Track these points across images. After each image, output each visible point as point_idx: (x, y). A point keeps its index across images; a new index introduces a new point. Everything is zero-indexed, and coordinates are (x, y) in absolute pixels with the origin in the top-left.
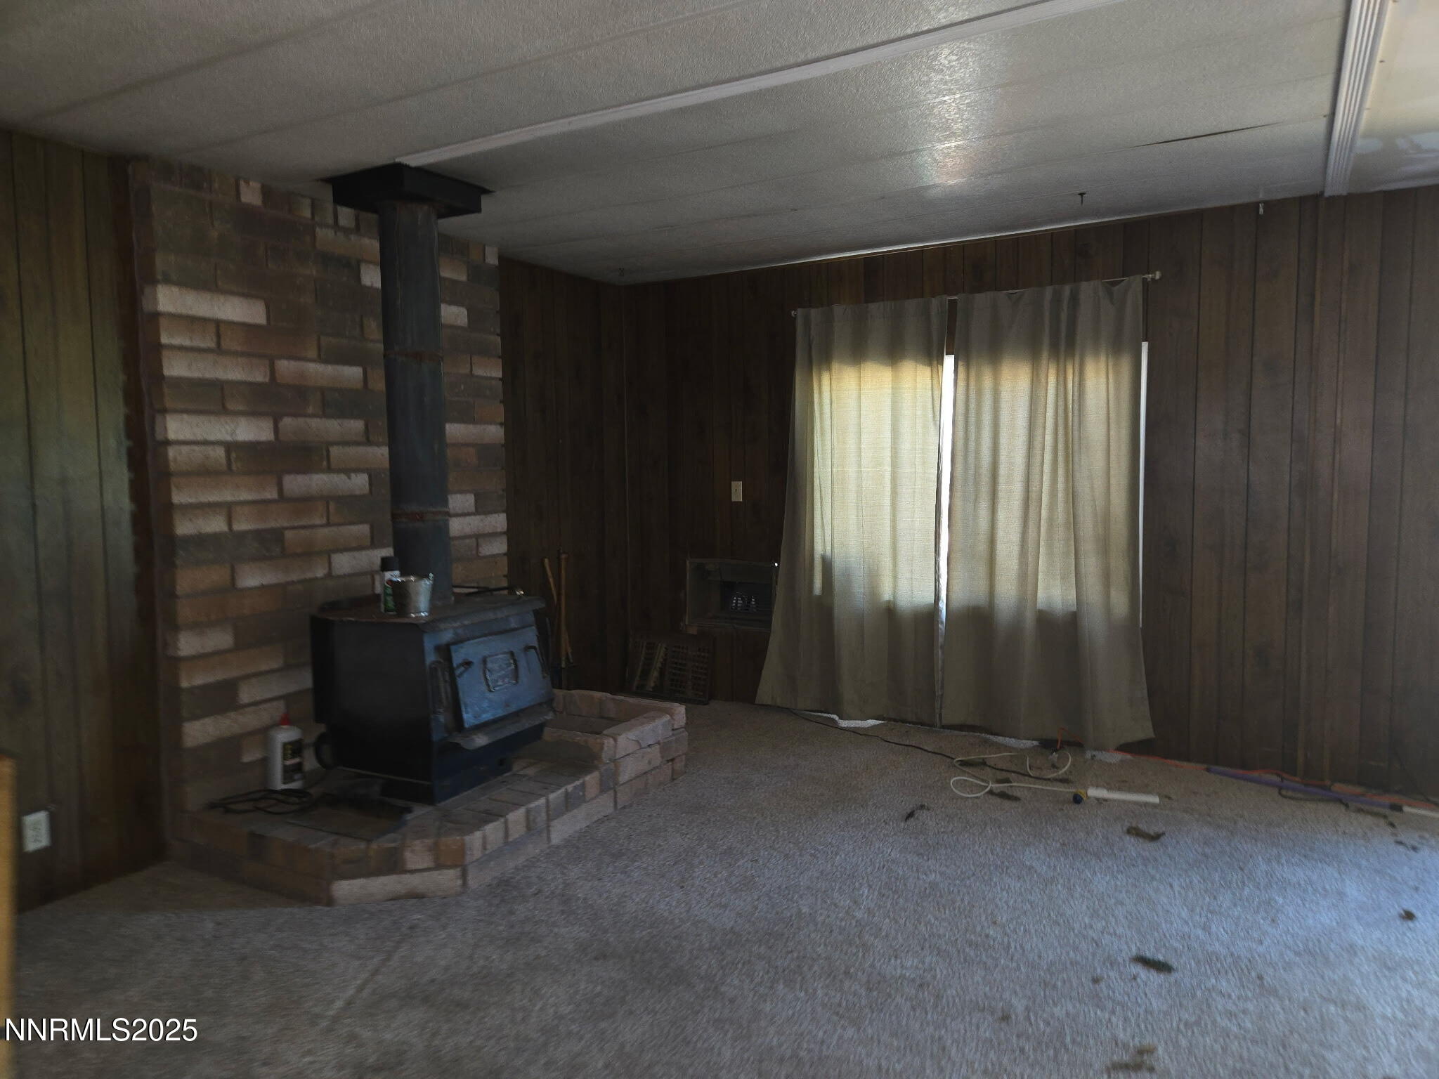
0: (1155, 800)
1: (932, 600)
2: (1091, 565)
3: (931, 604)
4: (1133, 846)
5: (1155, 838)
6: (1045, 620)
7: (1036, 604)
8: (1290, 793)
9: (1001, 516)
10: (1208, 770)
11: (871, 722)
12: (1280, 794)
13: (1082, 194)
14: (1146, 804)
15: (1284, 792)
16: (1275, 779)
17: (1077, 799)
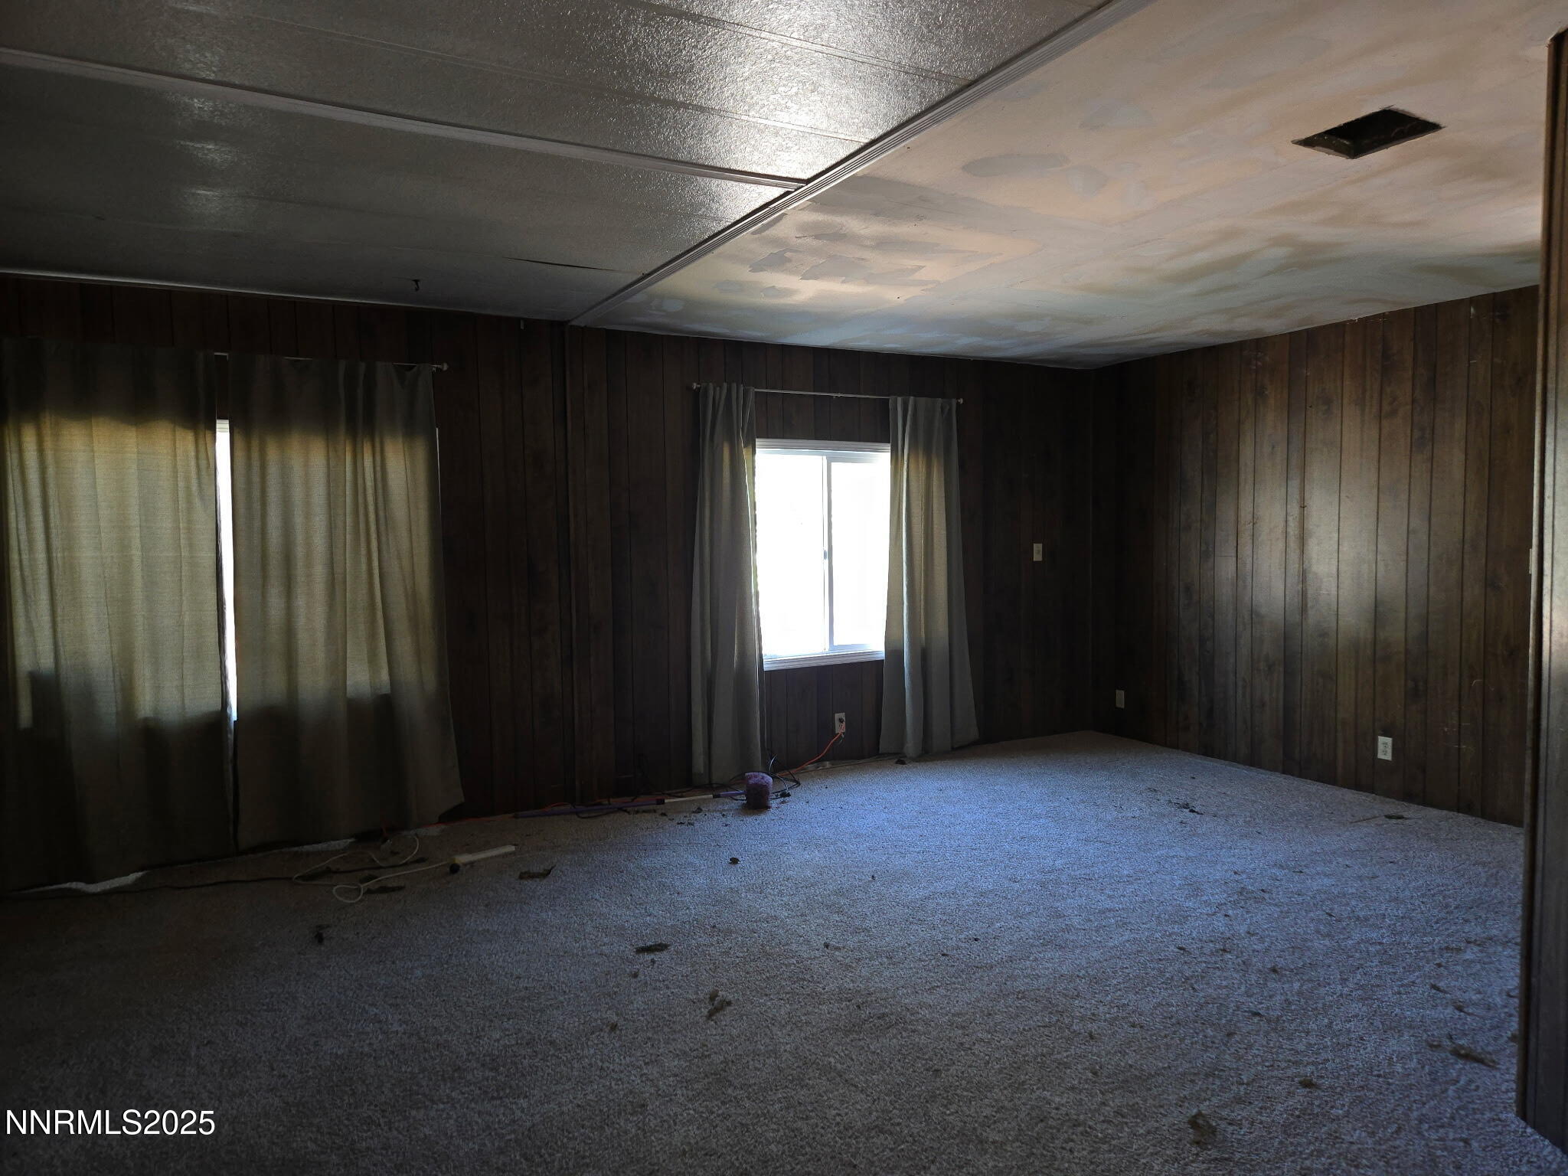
0: (513, 848)
1: (219, 707)
2: (404, 645)
3: (216, 713)
4: (540, 887)
5: (546, 874)
6: (354, 707)
7: (346, 693)
8: (586, 815)
9: (300, 602)
10: (516, 817)
11: (132, 877)
12: (579, 817)
13: (416, 281)
14: (505, 855)
15: (581, 815)
16: (569, 807)
17: (454, 869)
